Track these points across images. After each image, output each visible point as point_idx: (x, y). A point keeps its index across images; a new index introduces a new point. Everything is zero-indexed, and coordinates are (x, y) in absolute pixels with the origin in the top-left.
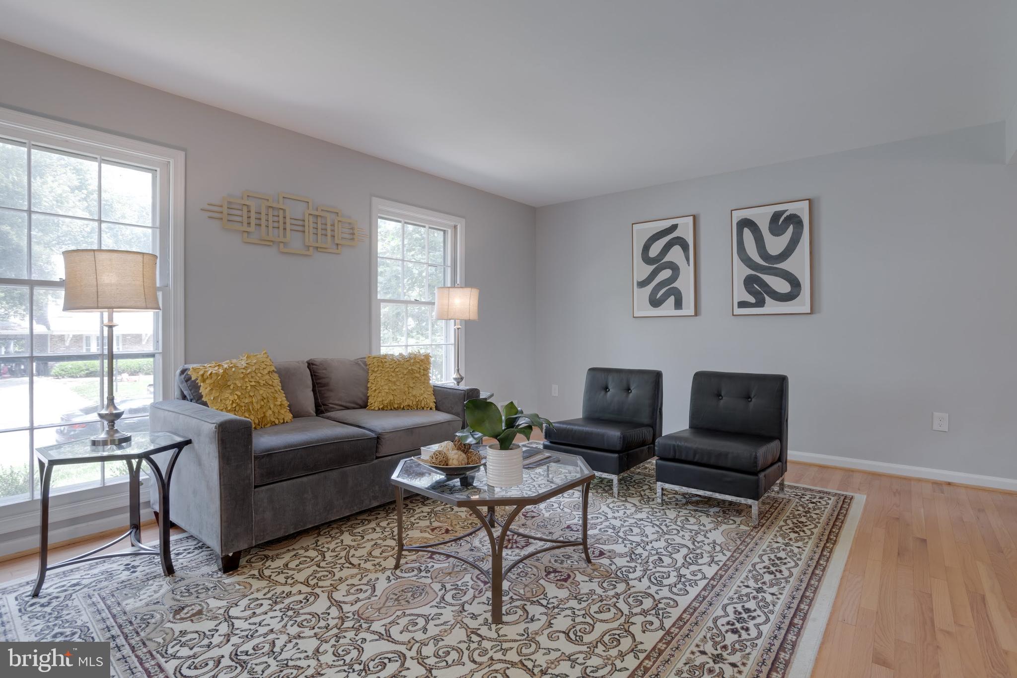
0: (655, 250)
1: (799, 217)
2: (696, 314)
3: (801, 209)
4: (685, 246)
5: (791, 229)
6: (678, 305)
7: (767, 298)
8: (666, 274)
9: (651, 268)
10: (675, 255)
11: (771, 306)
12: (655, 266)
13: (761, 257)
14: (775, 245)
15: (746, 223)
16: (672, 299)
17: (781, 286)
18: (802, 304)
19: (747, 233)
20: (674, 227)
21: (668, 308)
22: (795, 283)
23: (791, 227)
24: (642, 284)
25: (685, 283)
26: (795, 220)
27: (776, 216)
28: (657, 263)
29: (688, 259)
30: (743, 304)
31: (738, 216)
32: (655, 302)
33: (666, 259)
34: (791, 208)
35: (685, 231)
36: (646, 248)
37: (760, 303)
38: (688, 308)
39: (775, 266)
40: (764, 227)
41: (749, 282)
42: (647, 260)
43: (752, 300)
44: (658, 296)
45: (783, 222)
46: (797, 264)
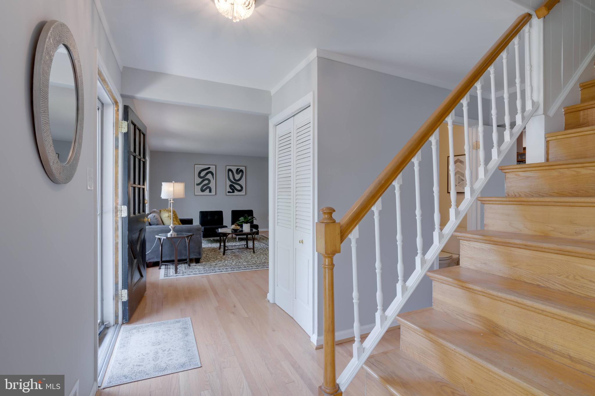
0: (203, 174)
1: (243, 170)
2: (216, 194)
3: (243, 168)
4: (212, 174)
5: (241, 173)
6: (210, 191)
7: (235, 191)
8: (206, 182)
9: (201, 180)
10: (209, 176)
11: (236, 193)
12: (202, 179)
13: (234, 180)
14: (237, 177)
15: (230, 170)
16: (208, 190)
17: (238, 188)
18: (243, 193)
19: (230, 173)
20: (209, 168)
21: (207, 192)
22: (242, 187)
24: (198, 185)
25: (212, 185)
26: (241, 171)
27: (238, 169)
28: (204, 179)
29: (213, 178)
30: (229, 192)
31: (228, 168)
32: (203, 191)
33: (206, 177)
34: (241, 168)
35: (213, 169)
36: (200, 173)
37: (233, 192)
38: (213, 193)
39: (237, 182)
40: (235, 172)
41: (231, 186)
42: (200, 177)
43: (231, 191)
44: (203, 189)
45: (239, 171)
46: (242, 182)
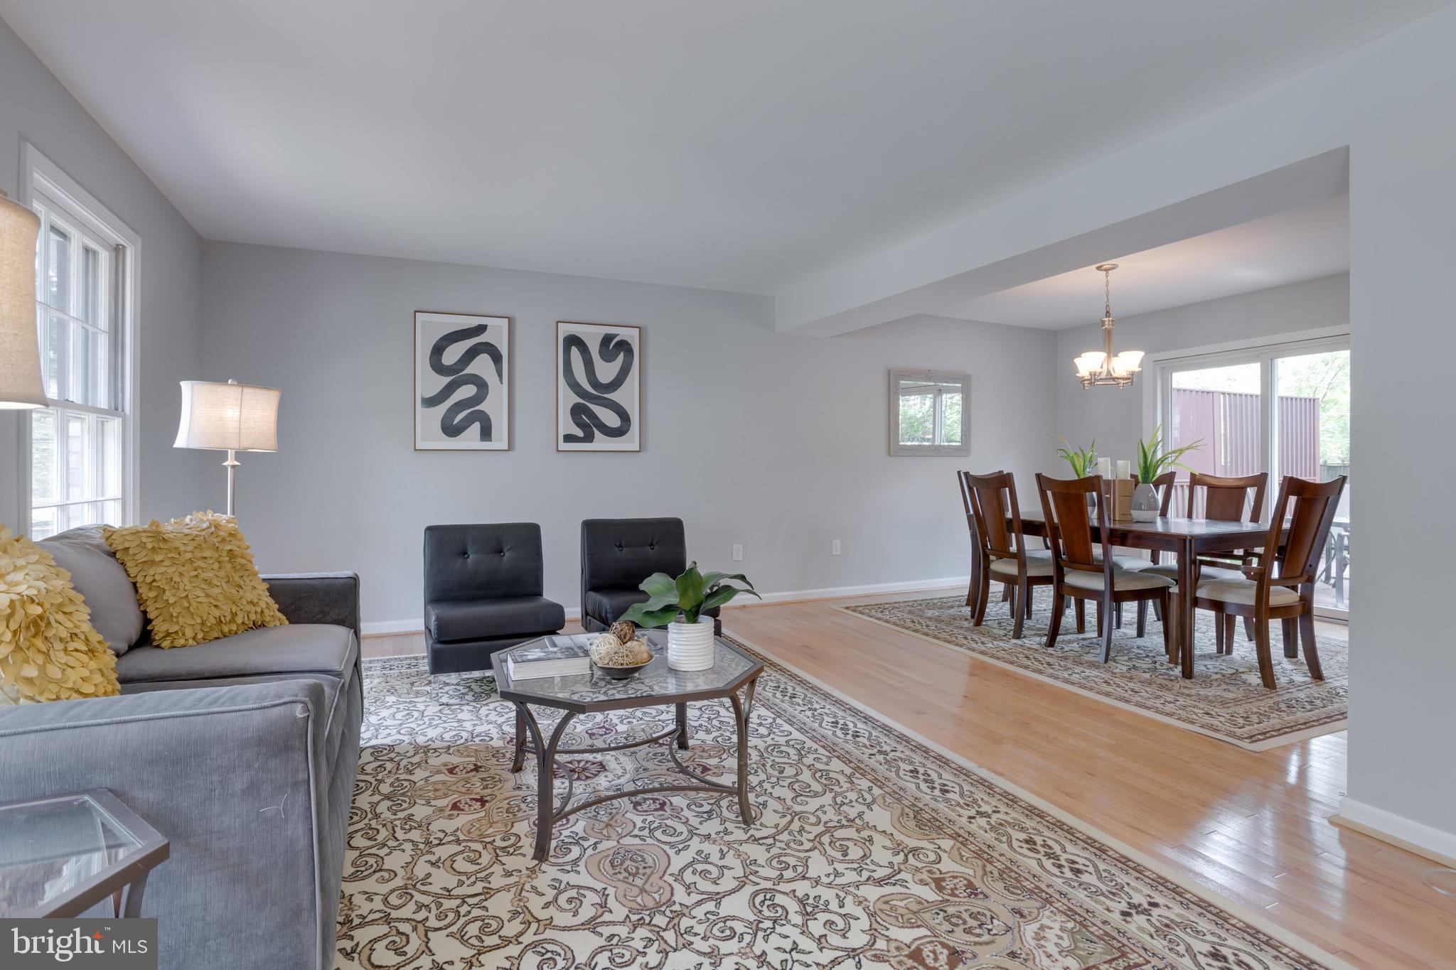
0: (452, 355)
1: (629, 345)
2: (511, 446)
3: (631, 335)
4: (497, 358)
5: (621, 356)
6: (486, 433)
7: (596, 432)
8: (468, 391)
9: (446, 380)
10: (482, 366)
11: (601, 442)
12: (450, 379)
13: (591, 384)
14: (606, 371)
15: (573, 341)
16: (476, 427)
17: (612, 420)
18: (630, 442)
19: (575, 352)
20: (481, 329)
22: (624, 417)
23: (622, 353)
24: (430, 402)
25: (494, 405)
26: (624, 346)
27: (607, 339)
28: (456, 375)
29: (500, 374)
30: (569, 438)
31: (566, 330)
32: (451, 430)
33: (470, 370)
34: (623, 334)
35: (497, 334)
36: (438, 350)
37: (589, 438)
38: (500, 439)
39: (605, 395)
40: (594, 349)
41: (577, 411)
42: (438, 368)
43: (580, 434)
44: (456, 421)
45: (614, 347)
46: (626, 396)
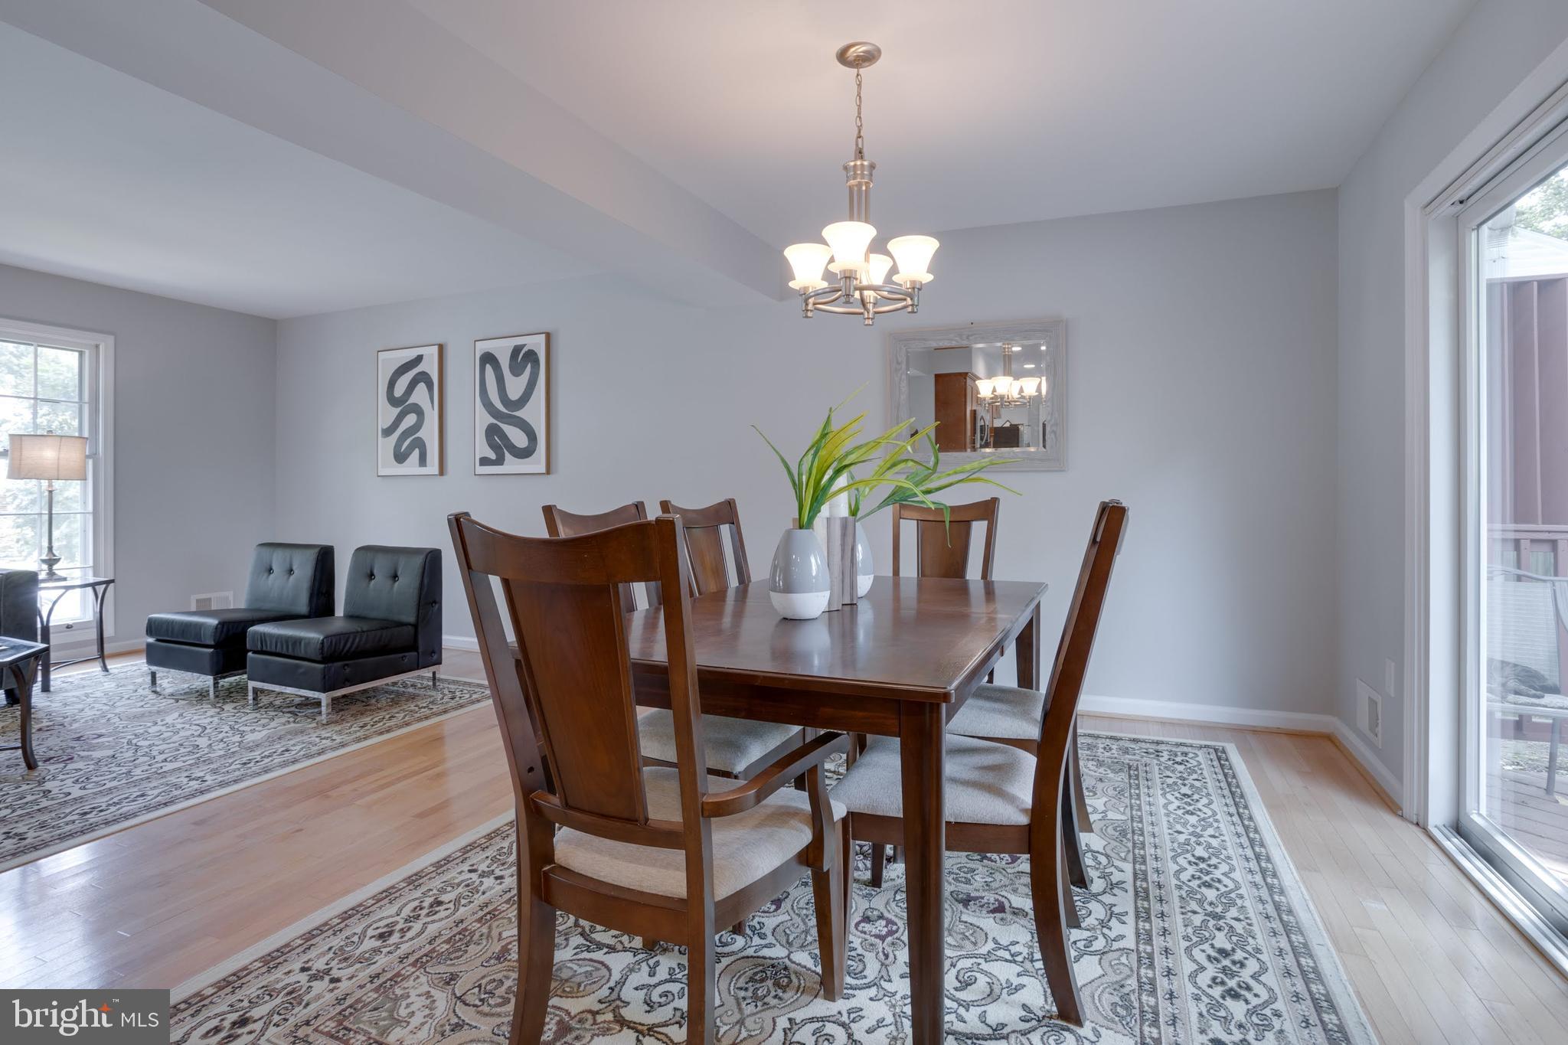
0: (401, 387)
1: (536, 354)
2: (441, 472)
3: (537, 343)
4: (430, 385)
5: (529, 369)
6: (423, 461)
7: (507, 455)
8: (410, 420)
9: (397, 411)
10: (420, 395)
11: (512, 465)
12: (401, 408)
13: (502, 402)
14: (515, 387)
15: (488, 359)
16: (416, 453)
17: (519, 439)
18: (536, 463)
19: (489, 370)
20: (419, 359)
21: (411, 466)
22: (532, 436)
23: (529, 366)
24: (388, 432)
25: (429, 433)
26: (531, 356)
27: (517, 350)
28: (402, 405)
29: (432, 401)
30: (485, 461)
31: (483, 347)
32: (400, 457)
33: (412, 400)
34: (530, 343)
35: (430, 362)
36: (392, 385)
37: (500, 461)
38: (433, 464)
39: (514, 413)
40: (505, 362)
41: (492, 432)
42: (393, 401)
43: (493, 456)
44: (402, 450)
45: (523, 358)
46: (534, 413)
